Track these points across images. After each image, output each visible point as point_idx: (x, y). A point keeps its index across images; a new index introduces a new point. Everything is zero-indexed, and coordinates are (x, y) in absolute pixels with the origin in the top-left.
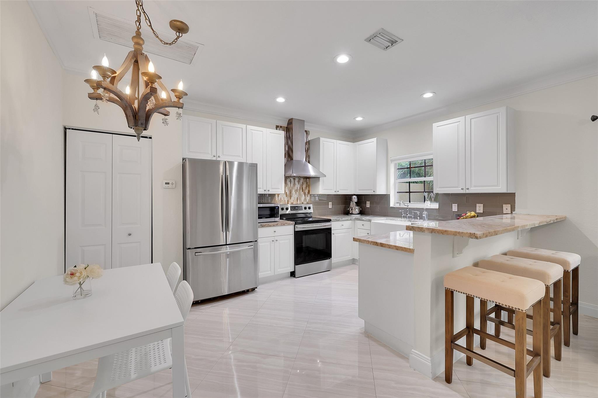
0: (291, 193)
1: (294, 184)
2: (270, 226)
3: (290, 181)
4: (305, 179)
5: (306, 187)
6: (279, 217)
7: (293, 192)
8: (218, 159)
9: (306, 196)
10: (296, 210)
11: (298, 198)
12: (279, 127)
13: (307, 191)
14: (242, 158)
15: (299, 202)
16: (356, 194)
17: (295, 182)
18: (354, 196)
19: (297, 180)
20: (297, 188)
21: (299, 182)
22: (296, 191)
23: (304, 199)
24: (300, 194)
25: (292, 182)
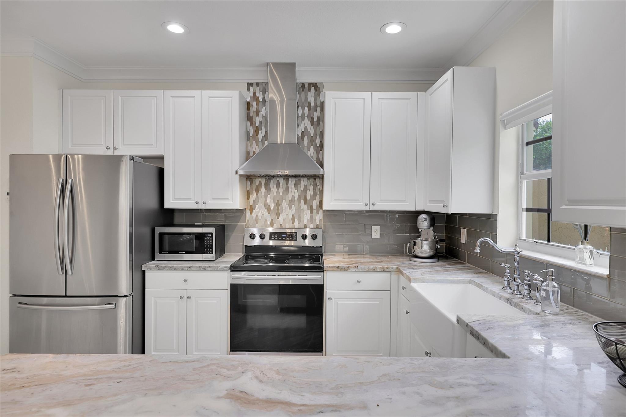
0: (278, 207)
1: (287, 189)
2: (175, 269)
3: (278, 184)
4: (312, 180)
5: (315, 194)
6: (213, 253)
7: (285, 204)
8: (117, 153)
9: (315, 212)
10: (282, 240)
11: (296, 217)
12: (255, 85)
13: (315, 204)
14: (156, 148)
15: (296, 224)
16: (427, 210)
17: (287, 184)
18: (424, 216)
19: (294, 183)
20: (293, 196)
21: (296, 185)
22: (291, 203)
23: (309, 218)
24: (299, 210)
25: (281, 186)
